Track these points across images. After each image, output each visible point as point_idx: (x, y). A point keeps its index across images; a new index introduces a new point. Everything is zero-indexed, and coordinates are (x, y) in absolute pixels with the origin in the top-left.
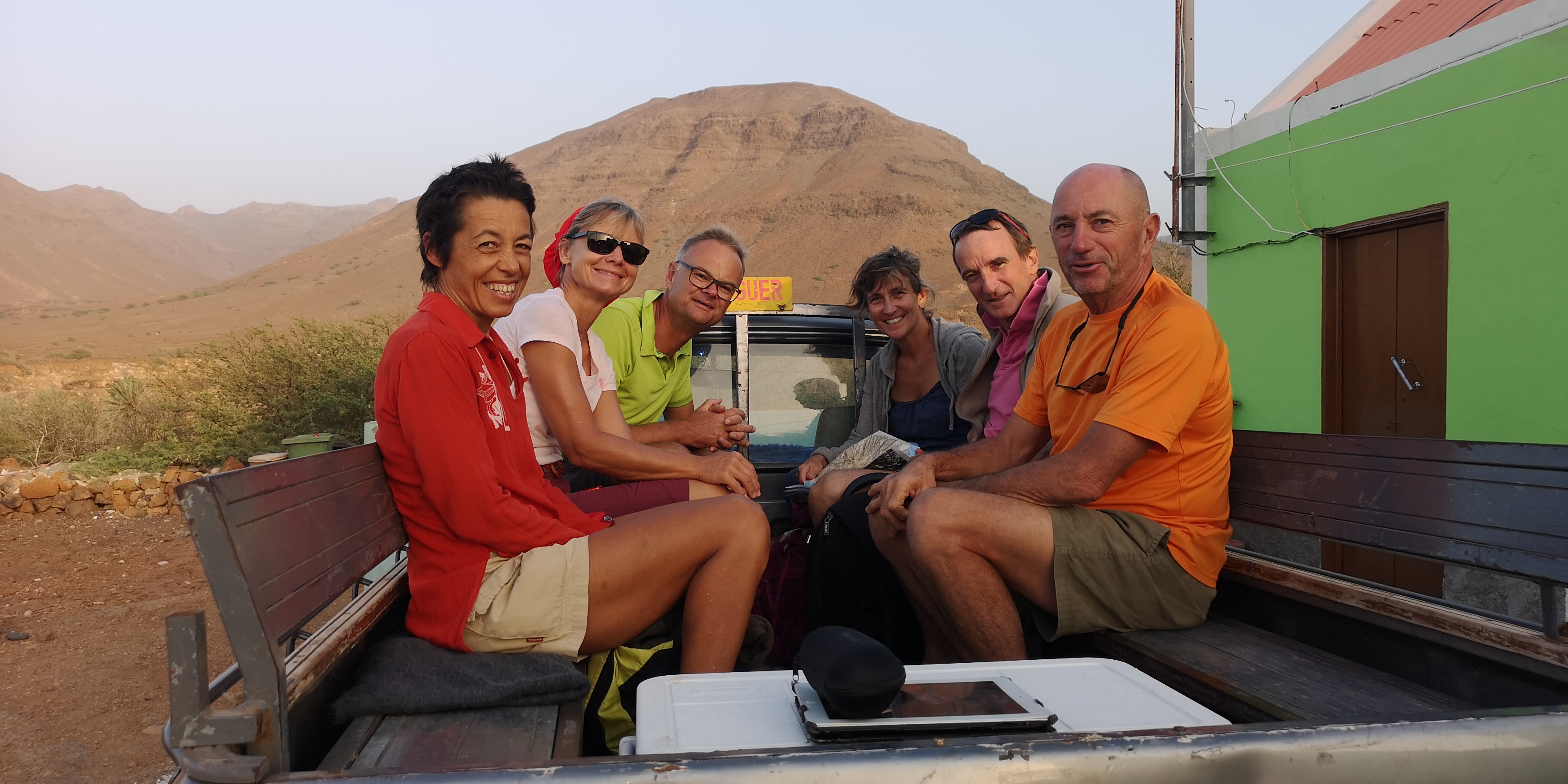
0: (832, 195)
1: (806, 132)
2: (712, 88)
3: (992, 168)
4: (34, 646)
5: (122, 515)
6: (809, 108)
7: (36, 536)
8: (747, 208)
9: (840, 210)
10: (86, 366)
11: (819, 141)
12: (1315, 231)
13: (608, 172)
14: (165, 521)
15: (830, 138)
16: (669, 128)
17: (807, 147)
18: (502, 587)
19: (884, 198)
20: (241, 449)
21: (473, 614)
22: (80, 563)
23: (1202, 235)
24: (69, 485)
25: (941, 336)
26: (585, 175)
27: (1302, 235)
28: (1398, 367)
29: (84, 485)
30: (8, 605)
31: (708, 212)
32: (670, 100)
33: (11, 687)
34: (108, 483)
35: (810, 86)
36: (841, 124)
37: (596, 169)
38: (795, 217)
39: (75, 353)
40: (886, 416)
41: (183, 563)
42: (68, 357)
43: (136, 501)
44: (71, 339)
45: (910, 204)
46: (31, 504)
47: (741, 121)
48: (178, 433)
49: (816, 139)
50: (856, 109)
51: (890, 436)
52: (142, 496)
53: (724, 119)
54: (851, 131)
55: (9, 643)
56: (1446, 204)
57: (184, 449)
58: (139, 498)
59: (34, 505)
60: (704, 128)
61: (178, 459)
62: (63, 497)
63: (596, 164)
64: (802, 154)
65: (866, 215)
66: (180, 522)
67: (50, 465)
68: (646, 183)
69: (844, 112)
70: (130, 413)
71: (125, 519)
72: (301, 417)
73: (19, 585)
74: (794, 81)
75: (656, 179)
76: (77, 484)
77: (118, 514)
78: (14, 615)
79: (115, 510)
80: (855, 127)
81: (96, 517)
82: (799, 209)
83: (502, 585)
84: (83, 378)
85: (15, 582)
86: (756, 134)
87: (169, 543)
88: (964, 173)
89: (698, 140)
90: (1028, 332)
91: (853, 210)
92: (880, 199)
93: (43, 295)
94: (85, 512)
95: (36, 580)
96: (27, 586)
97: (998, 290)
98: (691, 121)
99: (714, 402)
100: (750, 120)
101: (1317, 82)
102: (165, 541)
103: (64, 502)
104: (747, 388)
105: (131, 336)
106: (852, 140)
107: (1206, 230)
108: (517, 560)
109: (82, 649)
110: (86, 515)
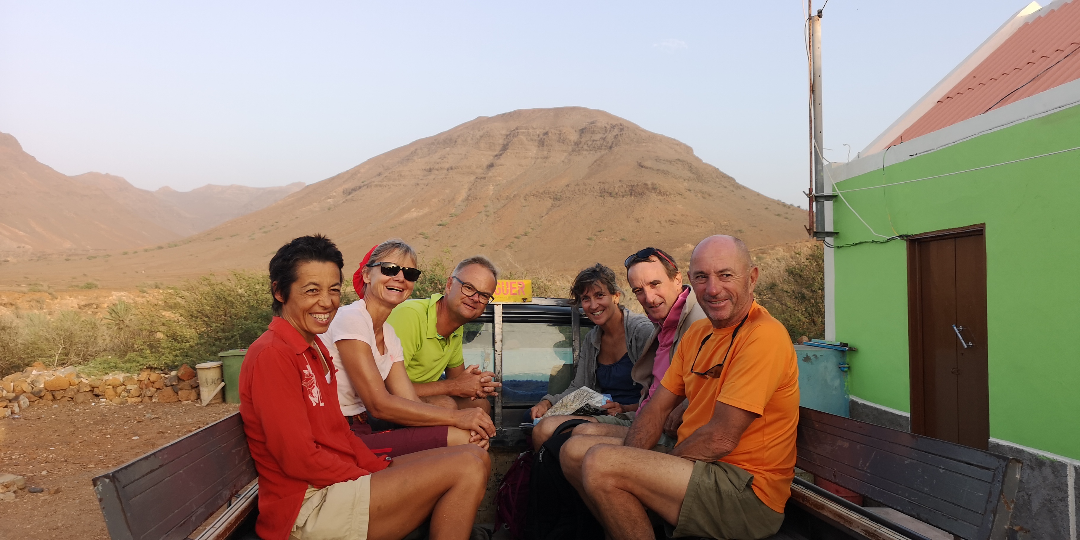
0: (600, 182)
1: (582, 140)
2: (518, 110)
3: (710, 166)
4: (47, 497)
5: (111, 402)
6: (584, 124)
7: (53, 417)
8: (541, 191)
9: (606, 193)
10: (93, 293)
11: (591, 146)
12: (901, 236)
13: (447, 166)
14: (140, 407)
15: (599, 144)
16: (489, 136)
17: (583, 150)
18: (314, 509)
19: (636, 184)
20: (191, 359)
21: (295, 526)
22: (80, 437)
23: (830, 234)
24: (77, 382)
25: (628, 323)
26: (432, 168)
27: (893, 239)
28: (957, 331)
29: (87, 382)
30: (31, 467)
31: (515, 193)
32: (490, 118)
33: (29, 526)
34: (102, 380)
35: (585, 110)
36: (606, 134)
37: (439, 164)
38: (574, 197)
39: (87, 285)
40: (594, 373)
41: (149, 438)
42: (82, 288)
43: (121, 393)
44: (85, 275)
45: (654, 189)
46: (51, 395)
47: (538, 132)
48: (151, 347)
49: (589, 145)
50: (616, 124)
51: (591, 390)
52: (125, 390)
53: (526, 131)
54: (613, 139)
55: (30, 495)
56: (984, 224)
57: (153, 358)
58: (123, 391)
59: (53, 395)
60: (513, 137)
61: (149, 365)
62: (72, 390)
63: (440, 160)
64: (579, 154)
65: (623, 196)
66: (149, 408)
67: (64, 367)
68: (473, 173)
69: (608, 127)
70: (122, 326)
71: (113, 405)
72: (232, 337)
73: (40, 452)
74: (575, 106)
75: (480, 171)
76: (82, 381)
77: (108, 402)
78: (35, 474)
79: (107, 399)
80: (616, 137)
81: (93, 404)
82: (577, 191)
83: (314, 508)
84: (91, 302)
85: (37, 450)
86: (548, 141)
87: (140, 423)
88: (691, 168)
89: (508, 145)
90: (675, 328)
91: (614, 193)
92: (633, 185)
93: (68, 245)
94: (86, 400)
95: (51, 449)
96: (45, 453)
97: (655, 301)
98: (504, 132)
99: (474, 367)
100: (544, 131)
101: (901, 137)
102: (138, 422)
103: (73, 393)
104: (501, 352)
105: (125, 273)
106: (614, 145)
107: (832, 231)
108: (324, 491)
109: (78, 499)
110: (87, 402)
